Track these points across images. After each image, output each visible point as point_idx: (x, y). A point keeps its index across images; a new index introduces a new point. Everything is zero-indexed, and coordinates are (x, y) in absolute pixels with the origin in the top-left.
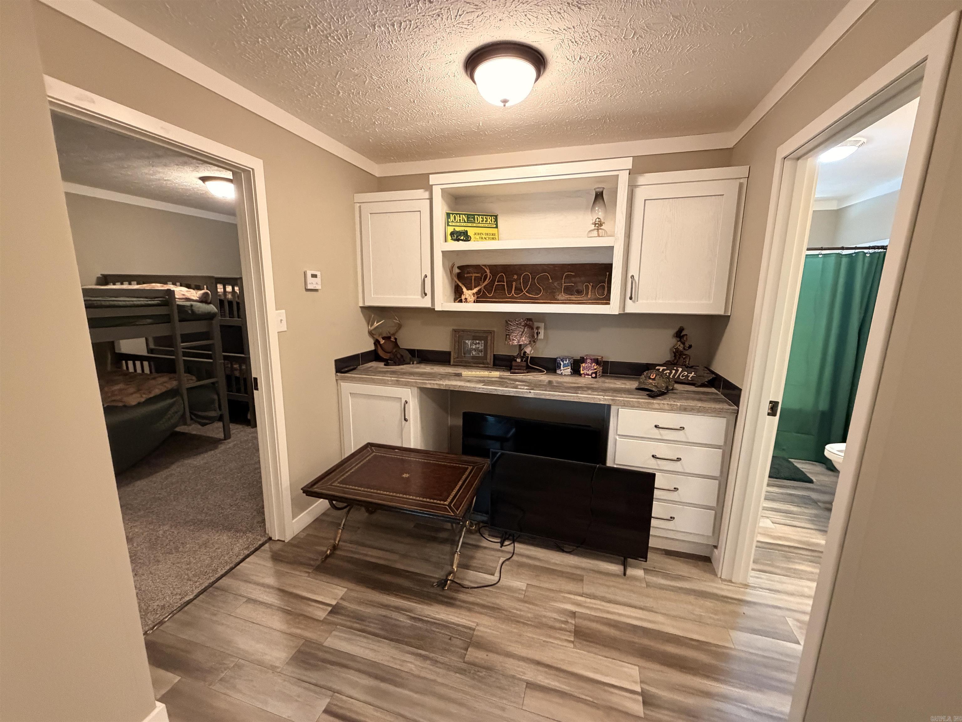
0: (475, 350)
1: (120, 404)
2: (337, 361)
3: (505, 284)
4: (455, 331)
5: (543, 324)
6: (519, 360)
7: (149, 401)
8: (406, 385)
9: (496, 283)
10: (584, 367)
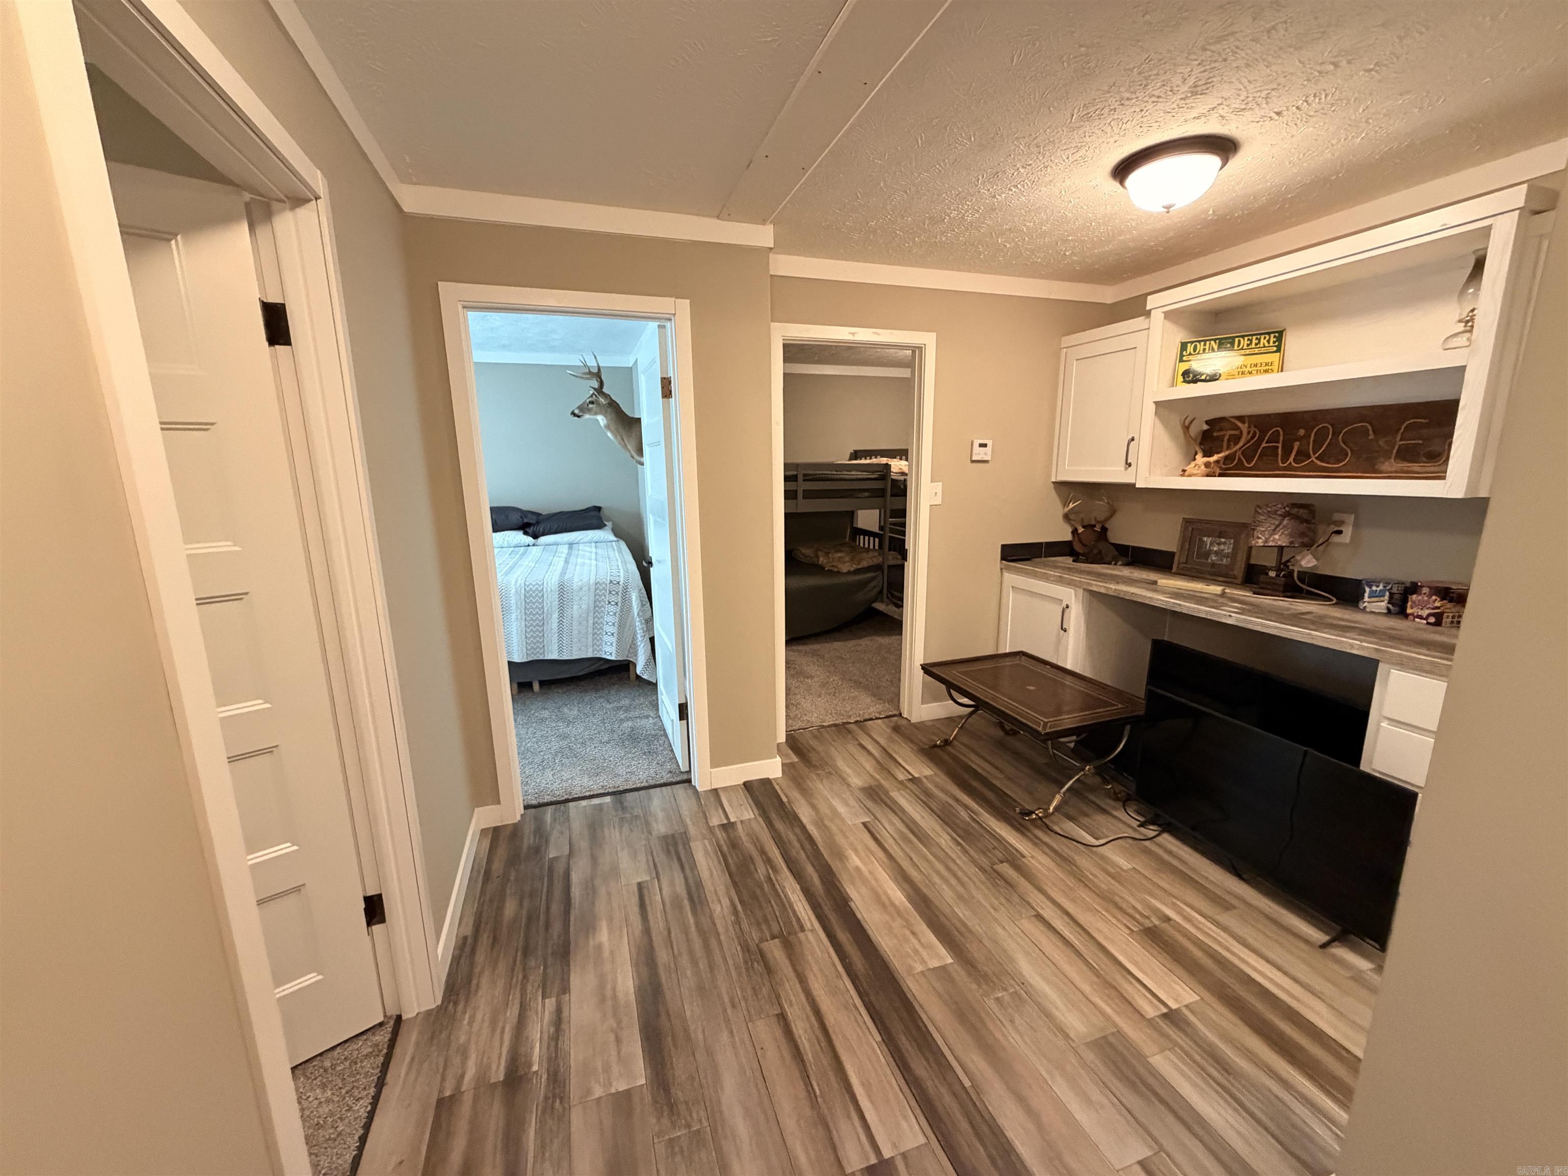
0: (1216, 553)
1: (836, 570)
2: (1004, 547)
3: (1280, 445)
4: (1187, 522)
5: (1353, 517)
6: (1272, 574)
7: (857, 572)
8: (1070, 584)
9: (1264, 445)
10: (1414, 602)
